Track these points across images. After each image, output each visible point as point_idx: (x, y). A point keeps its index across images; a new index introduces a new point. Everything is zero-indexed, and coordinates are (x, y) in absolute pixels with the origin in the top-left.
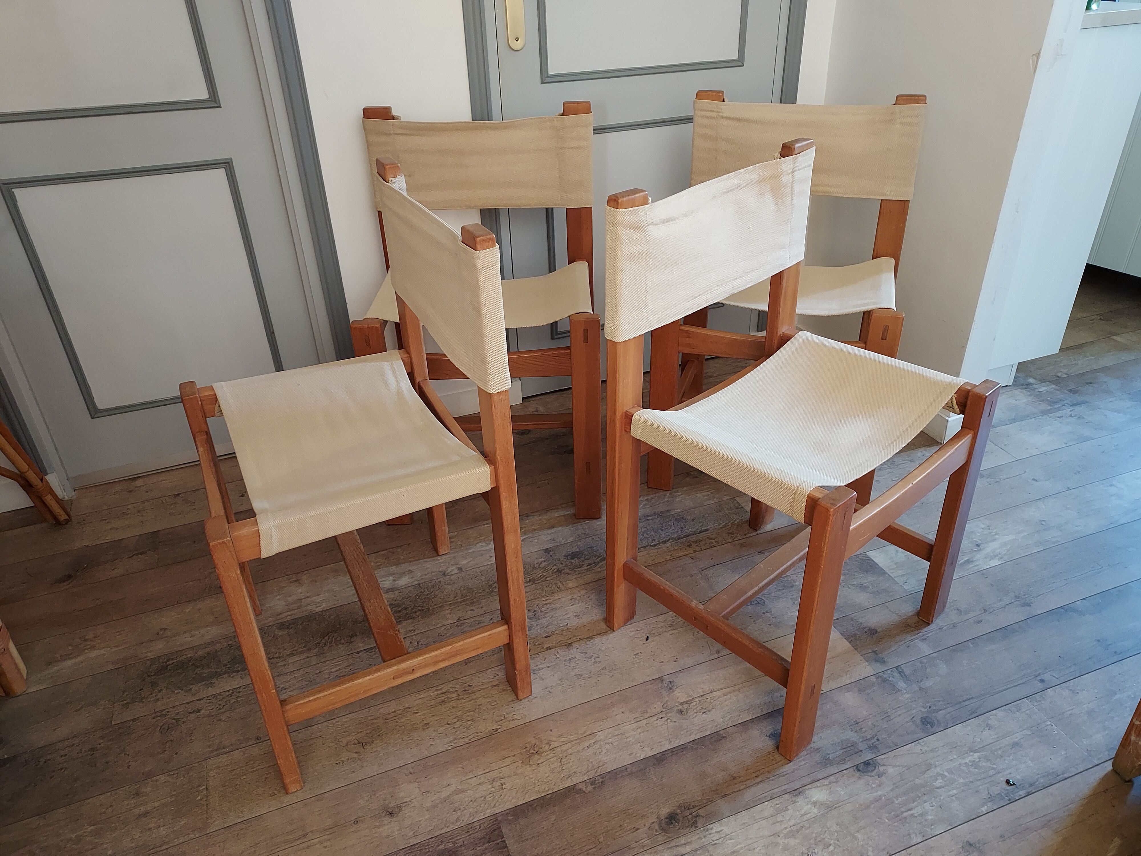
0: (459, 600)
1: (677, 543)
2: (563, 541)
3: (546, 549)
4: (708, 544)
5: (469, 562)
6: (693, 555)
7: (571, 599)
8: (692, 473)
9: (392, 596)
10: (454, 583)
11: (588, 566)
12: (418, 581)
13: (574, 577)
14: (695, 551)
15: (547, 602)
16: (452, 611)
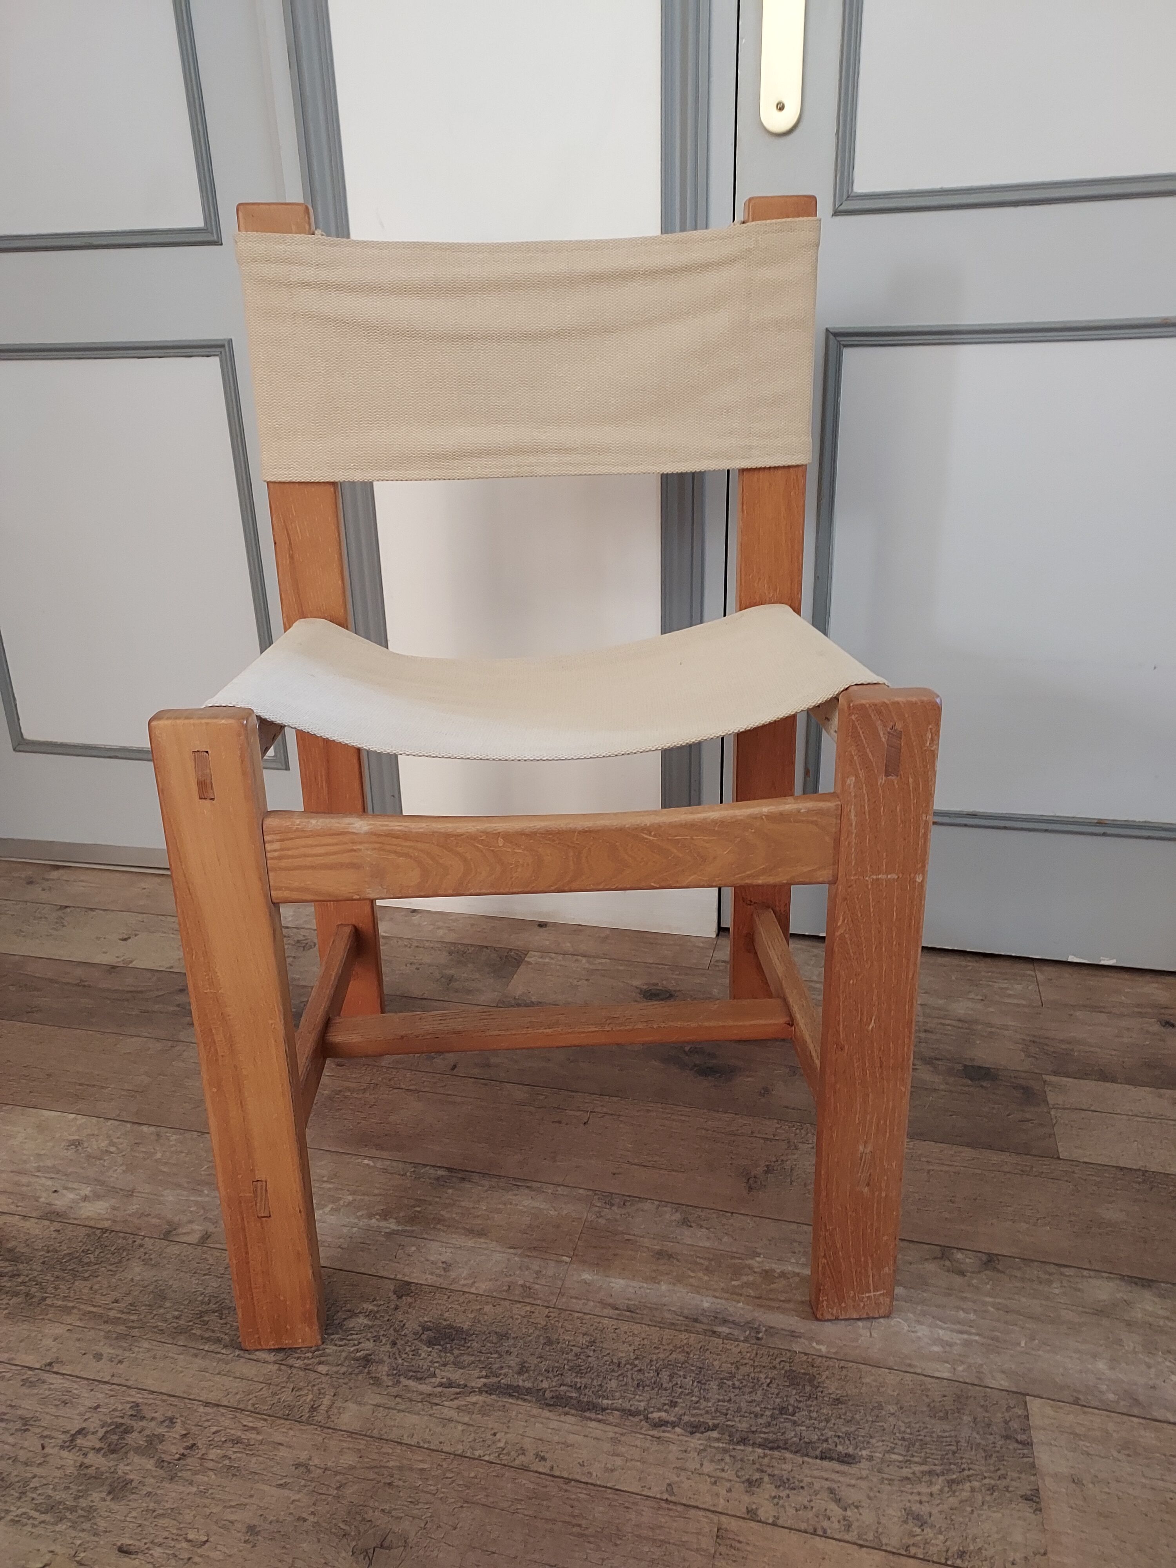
0: (112, 1313)
1: (726, 1451)
2: (462, 1282)
3: (410, 1284)
4: (810, 1514)
6: (733, 1525)
7: (297, 1466)
8: (959, 1256)
9: (36, 1232)
11: (441, 1385)
12: (114, 1221)
13: (378, 1400)
14: (752, 1515)
15: (247, 1435)
16: (68, 1334)
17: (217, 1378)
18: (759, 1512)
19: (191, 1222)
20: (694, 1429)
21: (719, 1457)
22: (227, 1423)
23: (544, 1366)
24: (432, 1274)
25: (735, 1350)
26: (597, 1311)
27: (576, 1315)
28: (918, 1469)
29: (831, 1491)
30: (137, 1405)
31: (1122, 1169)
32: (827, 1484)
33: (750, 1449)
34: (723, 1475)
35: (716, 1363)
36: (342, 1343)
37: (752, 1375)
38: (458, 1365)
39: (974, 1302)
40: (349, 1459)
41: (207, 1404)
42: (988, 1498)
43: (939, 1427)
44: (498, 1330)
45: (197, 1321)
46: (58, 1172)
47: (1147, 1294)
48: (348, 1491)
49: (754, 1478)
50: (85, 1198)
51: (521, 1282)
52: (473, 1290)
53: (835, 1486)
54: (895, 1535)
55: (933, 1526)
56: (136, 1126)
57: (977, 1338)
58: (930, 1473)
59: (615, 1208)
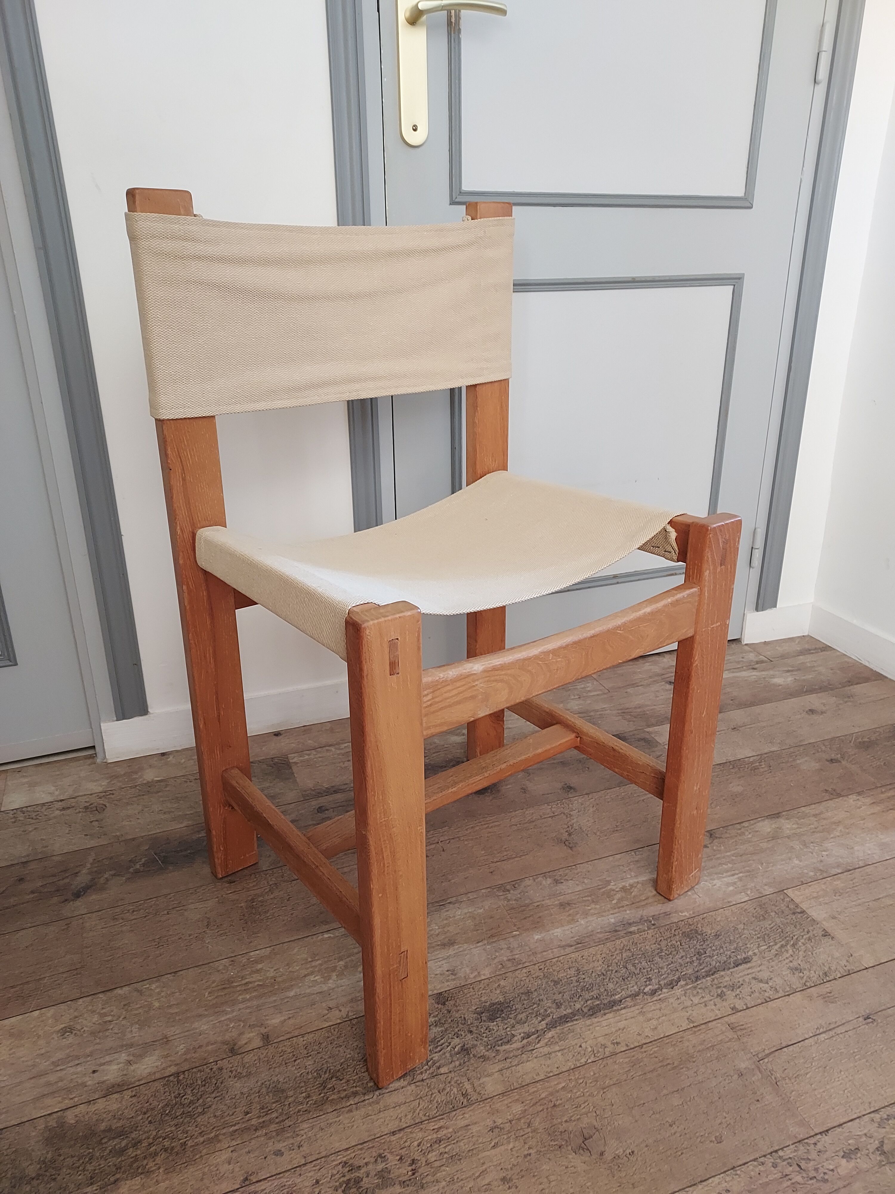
0: (254, 1122)
1: (695, 988)
2: (472, 976)
3: (440, 994)
4: (757, 994)
5: (285, 1020)
6: (732, 1019)
7: (492, 1130)
9: (115, 1106)
10: (249, 1074)
11: (523, 1038)
12: (177, 1065)
13: (497, 1067)
14: (735, 1010)
15: (441, 1134)
16: (235, 1155)
17: (382, 1115)
18: (737, 1006)
19: (242, 1034)
20: (671, 985)
21: (695, 992)
22: (420, 1135)
23: (567, 996)
24: (448, 981)
25: (649, 936)
26: (563, 952)
27: (554, 960)
28: (777, 947)
29: (754, 978)
30: (346, 1163)
31: (720, 764)
32: (750, 976)
33: (704, 980)
34: (705, 999)
35: (647, 947)
36: (439, 1049)
37: (669, 944)
38: (521, 1022)
39: (724, 857)
40: (517, 1108)
41: (394, 1133)
42: (812, 944)
43: (767, 924)
44: (521, 991)
45: (326, 1091)
46: (78, 1057)
47: (782, 821)
48: (536, 1123)
49: (719, 992)
50: (129, 1062)
51: (505, 959)
52: (483, 977)
53: (753, 975)
54: (795, 982)
55: (805, 969)
56: (108, 993)
57: (741, 875)
58: (782, 946)
59: (512, 892)
